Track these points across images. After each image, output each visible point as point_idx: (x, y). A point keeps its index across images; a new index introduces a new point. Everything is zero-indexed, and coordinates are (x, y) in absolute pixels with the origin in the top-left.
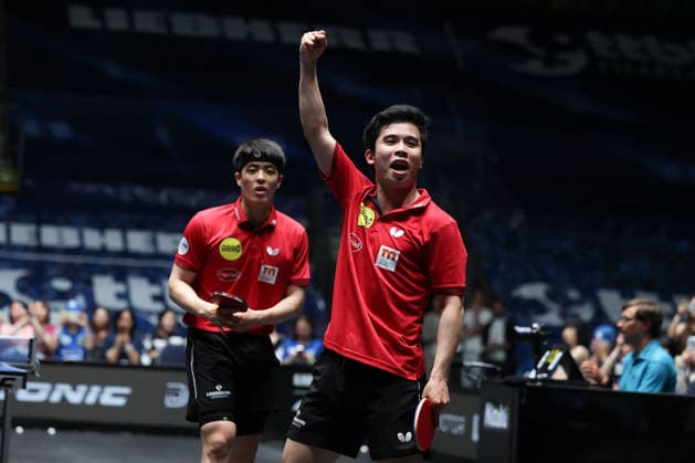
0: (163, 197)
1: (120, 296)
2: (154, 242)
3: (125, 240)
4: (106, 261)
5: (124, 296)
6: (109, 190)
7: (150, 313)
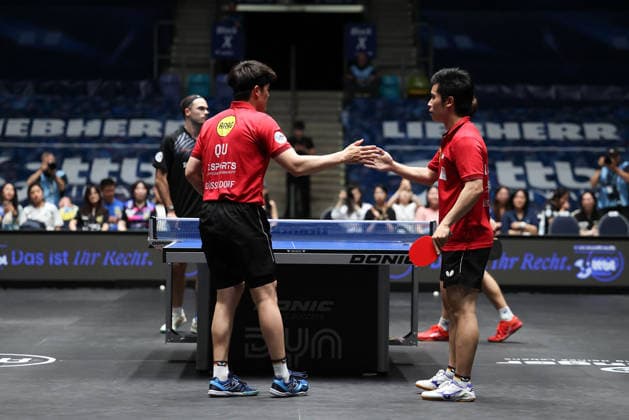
0: (552, 92)
1: (519, 177)
2: (546, 131)
3: (521, 131)
4: (506, 149)
5: (522, 177)
6: (506, 90)
7: (545, 191)
